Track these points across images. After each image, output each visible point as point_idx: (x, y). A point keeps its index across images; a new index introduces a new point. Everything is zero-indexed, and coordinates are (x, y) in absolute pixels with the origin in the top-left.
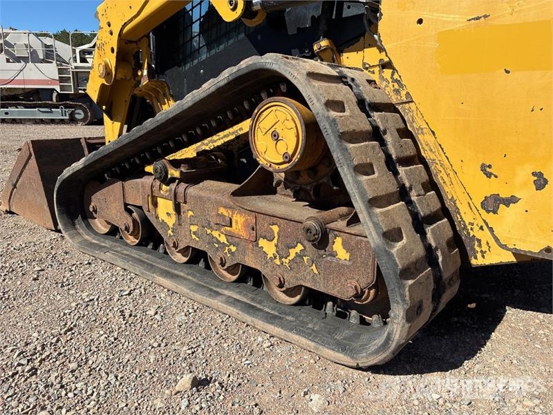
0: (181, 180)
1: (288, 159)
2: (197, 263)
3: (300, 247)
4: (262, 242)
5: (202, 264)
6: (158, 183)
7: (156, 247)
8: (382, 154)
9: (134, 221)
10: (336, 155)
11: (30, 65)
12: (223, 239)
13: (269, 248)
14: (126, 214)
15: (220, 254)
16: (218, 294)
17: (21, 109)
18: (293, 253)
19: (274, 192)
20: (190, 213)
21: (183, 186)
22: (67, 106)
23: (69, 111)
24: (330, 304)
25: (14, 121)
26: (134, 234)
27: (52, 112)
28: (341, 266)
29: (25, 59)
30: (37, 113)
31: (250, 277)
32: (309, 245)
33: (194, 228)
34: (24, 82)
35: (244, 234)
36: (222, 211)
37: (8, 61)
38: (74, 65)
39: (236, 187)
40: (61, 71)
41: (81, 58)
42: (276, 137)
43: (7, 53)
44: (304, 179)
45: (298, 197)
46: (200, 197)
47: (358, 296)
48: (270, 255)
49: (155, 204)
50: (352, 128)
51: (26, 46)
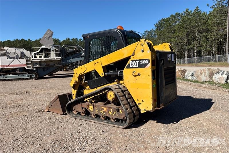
0: (94, 103)
1: (113, 99)
2: (97, 117)
3: (115, 112)
4: (109, 112)
5: (98, 118)
6: (90, 103)
7: (88, 116)
8: (125, 98)
9: (84, 111)
10: (119, 99)
11: (16, 60)
12: (102, 112)
13: (110, 113)
14: (82, 110)
15: (102, 115)
16: (102, 122)
17: (11, 75)
18: (114, 113)
19: (110, 103)
20: (96, 108)
21: (95, 104)
22: (29, 73)
23: (30, 75)
24: (120, 121)
25: (9, 80)
26: (83, 114)
27: (23, 76)
28: (121, 114)
29: (14, 58)
30: (18, 77)
31: (107, 118)
32: (116, 112)
33: (97, 111)
34: (13, 66)
35: (106, 111)
36: (102, 107)
37: (7, 59)
38: (32, 59)
39: (104, 103)
40: (27, 61)
41: (34, 56)
42: (111, 96)
43: (7, 56)
44: (115, 101)
45: (114, 104)
46: (98, 105)
47: (124, 118)
48: (111, 114)
49: (89, 107)
50: (121, 95)
51: (15, 53)
